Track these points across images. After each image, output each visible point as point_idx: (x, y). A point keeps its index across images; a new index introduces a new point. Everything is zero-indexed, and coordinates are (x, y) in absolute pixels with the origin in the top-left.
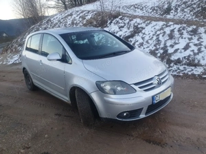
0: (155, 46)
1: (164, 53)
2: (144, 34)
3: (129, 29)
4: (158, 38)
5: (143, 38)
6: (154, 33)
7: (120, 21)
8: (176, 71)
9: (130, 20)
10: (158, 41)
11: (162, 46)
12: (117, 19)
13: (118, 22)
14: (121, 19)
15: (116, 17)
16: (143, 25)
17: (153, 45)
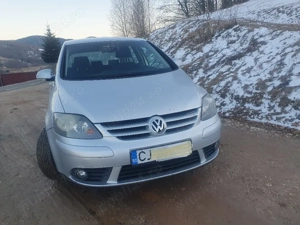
0: (271, 73)
1: (280, 86)
2: (262, 52)
3: (241, 44)
4: (282, 60)
5: (256, 60)
6: (280, 51)
7: (233, 33)
8: (292, 120)
9: (249, 31)
10: (281, 64)
11: (283, 73)
12: (230, 30)
13: (229, 35)
14: (235, 30)
15: (229, 27)
16: (267, 38)
17: (268, 71)
